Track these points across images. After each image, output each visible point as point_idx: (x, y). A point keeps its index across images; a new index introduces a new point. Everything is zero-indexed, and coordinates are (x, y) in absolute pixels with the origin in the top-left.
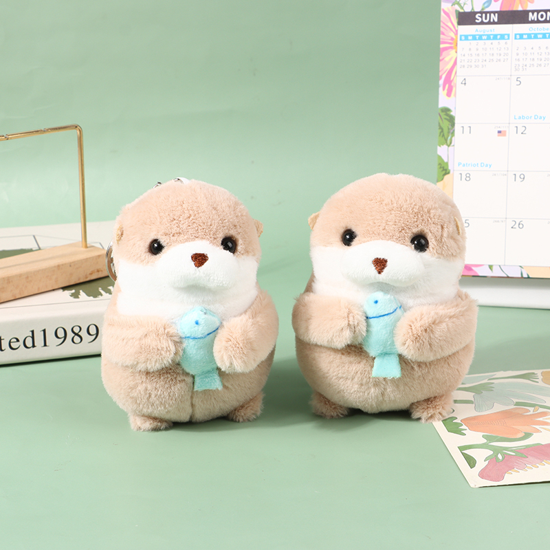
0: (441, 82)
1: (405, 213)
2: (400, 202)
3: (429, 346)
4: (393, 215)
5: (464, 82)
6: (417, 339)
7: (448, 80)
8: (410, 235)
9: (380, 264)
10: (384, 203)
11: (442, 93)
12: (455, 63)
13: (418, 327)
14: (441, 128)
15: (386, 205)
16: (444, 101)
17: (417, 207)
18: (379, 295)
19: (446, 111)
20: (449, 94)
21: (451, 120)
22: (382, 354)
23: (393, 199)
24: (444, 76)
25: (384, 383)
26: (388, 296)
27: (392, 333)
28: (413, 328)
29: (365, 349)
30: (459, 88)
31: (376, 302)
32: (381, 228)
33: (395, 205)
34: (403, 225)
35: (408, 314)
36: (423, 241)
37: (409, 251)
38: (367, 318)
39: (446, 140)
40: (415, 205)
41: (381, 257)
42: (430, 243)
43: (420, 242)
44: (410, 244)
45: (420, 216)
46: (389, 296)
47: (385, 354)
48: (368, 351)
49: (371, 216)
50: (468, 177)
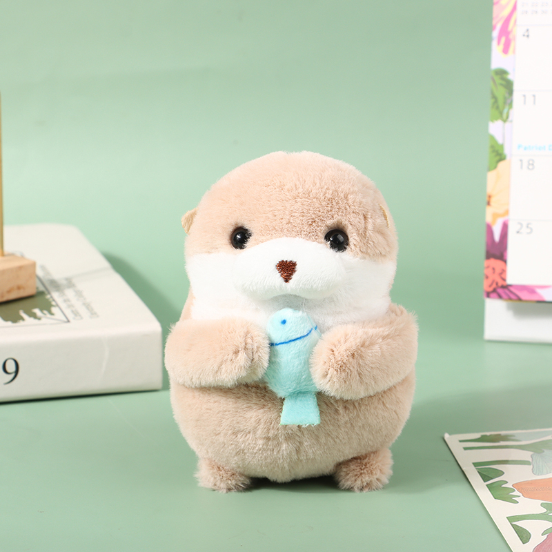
0: (495, 34)
1: (315, 200)
2: (307, 186)
3: (358, 377)
4: (299, 204)
5: (526, 34)
6: (342, 367)
7: (505, 32)
8: (322, 230)
9: (287, 269)
10: (286, 187)
11: (496, 49)
12: (515, 8)
13: (342, 352)
14: (494, 97)
15: (288, 191)
16: (498, 60)
17: (331, 192)
18: (287, 313)
19: (502, 73)
20: (506, 51)
21: (509, 86)
22: (294, 393)
23: (298, 183)
24: (499, 26)
25: (299, 434)
26: (300, 314)
27: (307, 364)
28: (336, 353)
29: (271, 388)
30: (519, 42)
31: (284, 322)
32: (284, 222)
33: (300, 190)
34: (313, 216)
35: (327, 336)
36: (341, 238)
37: (324, 250)
38: (272, 344)
39: (501, 113)
40: (327, 189)
41: (288, 258)
42: (351, 240)
43: (337, 238)
44: (323, 240)
45: (334, 204)
46: (301, 312)
47: (298, 394)
48: (275, 390)
49: (270, 206)
50: (531, 165)
